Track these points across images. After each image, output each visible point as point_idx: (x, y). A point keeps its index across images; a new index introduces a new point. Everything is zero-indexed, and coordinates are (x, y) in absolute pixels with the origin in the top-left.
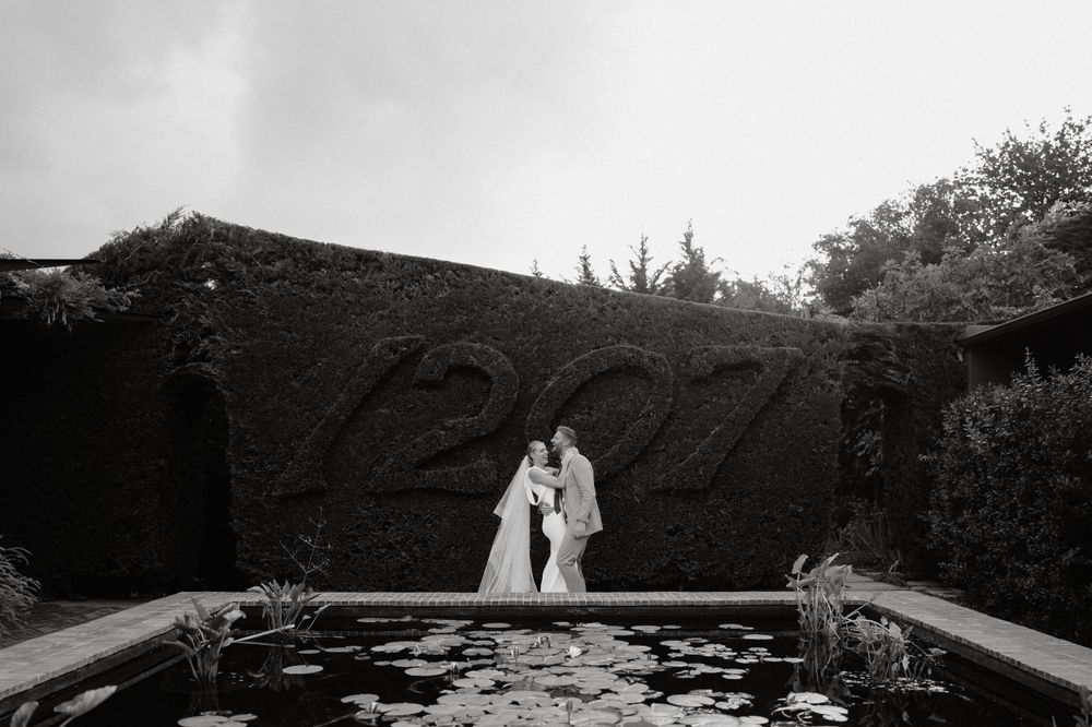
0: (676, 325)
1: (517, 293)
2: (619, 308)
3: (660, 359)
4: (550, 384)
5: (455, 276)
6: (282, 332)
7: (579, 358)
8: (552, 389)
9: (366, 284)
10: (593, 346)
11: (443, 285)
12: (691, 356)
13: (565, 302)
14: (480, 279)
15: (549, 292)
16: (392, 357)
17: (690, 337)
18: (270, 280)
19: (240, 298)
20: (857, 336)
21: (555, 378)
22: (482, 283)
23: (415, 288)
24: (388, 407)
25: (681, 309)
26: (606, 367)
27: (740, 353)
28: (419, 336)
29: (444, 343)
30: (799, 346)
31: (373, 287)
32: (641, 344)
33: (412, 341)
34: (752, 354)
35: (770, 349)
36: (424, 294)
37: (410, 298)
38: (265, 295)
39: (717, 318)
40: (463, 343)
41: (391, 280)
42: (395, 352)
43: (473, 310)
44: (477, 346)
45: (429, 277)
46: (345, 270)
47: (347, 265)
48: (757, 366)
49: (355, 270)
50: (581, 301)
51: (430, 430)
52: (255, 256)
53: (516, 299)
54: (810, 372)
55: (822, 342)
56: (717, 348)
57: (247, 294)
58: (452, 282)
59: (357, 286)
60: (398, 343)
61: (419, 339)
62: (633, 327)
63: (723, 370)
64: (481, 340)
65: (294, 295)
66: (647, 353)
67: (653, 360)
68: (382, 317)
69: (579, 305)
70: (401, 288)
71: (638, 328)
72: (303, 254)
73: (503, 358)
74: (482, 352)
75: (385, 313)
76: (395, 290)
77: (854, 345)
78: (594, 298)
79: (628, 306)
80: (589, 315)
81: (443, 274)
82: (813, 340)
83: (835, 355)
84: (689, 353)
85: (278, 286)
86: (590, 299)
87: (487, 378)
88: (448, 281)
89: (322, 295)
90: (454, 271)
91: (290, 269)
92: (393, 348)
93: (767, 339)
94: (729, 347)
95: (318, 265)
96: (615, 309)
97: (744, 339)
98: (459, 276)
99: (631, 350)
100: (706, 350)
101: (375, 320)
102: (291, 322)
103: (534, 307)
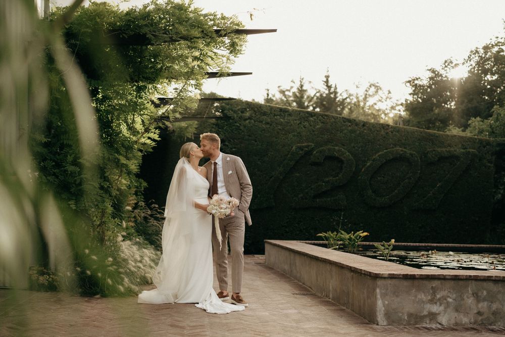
0: (419, 140)
1: (350, 126)
2: (394, 133)
3: (414, 154)
4: (368, 164)
5: (322, 118)
6: (253, 142)
7: (380, 153)
8: (369, 166)
9: (286, 122)
10: (384, 148)
11: (318, 122)
12: (427, 153)
13: (371, 130)
14: (333, 120)
15: (364, 125)
16: (301, 152)
17: (426, 145)
18: (245, 120)
19: (234, 127)
20: (499, 145)
21: (371, 162)
22: (334, 122)
23: (306, 124)
24: (299, 173)
25: (421, 133)
26: (391, 157)
27: (449, 152)
28: (310, 144)
29: (321, 147)
30: (474, 149)
31: (288, 123)
32: (405, 148)
33: (309, 146)
34: (455, 152)
35: (462, 150)
36: (311, 126)
37: (305, 127)
38: (245, 126)
39: (437, 137)
40: (329, 147)
41: (296, 120)
42: (302, 150)
43: (332, 133)
44: (337, 148)
45: (312, 119)
46: (276, 116)
47: (276, 113)
48: (457, 158)
49: (280, 115)
50: (378, 129)
51: (317, 183)
52: (238, 110)
53: (350, 128)
54: (480, 160)
55: (484, 147)
56: (439, 150)
57: (237, 126)
58: (322, 121)
59: (282, 122)
60: (303, 146)
61: (311, 145)
62: (401, 141)
63: (442, 159)
64: (337, 146)
65: (256, 126)
66: (408, 152)
67: (411, 154)
68: (294, 136)
69: (378, 131)
70: (300, 123)
71: (403, 141)
72: (258, 109)
73: (347, 154)
74: (339, 151)
75: (296, 134)
76: (298, 124)
77: (498, 149)
78: (383, 128)
79: (398, 131)
80: (382, 135)
81: (318, 118)
82: (480, 147)
83: (490, 153)
84: (426, 152)
85: (249, 122)
86: (382, 129)
87: (341, 162)
88: (320, 120)
89: (268, 126)
90: (322, 116)
91: (253, 115)
92: (301, 148)
93: (460, 146)
94: (444, 149)
95: (265, 114)
96: (392, 133)
97: (450, 145)
98: (324, 118)
99: (402, 151)
100: (434, 150)
101: (292, 137)
102: (256, 137)
103: (358, 132)
